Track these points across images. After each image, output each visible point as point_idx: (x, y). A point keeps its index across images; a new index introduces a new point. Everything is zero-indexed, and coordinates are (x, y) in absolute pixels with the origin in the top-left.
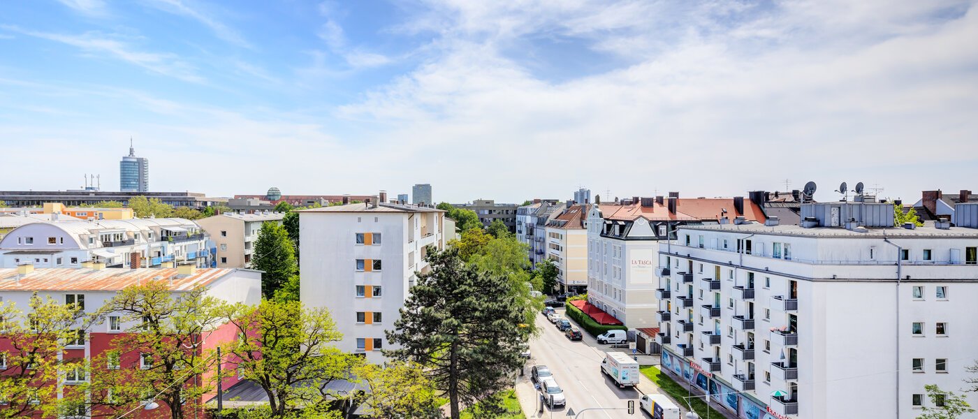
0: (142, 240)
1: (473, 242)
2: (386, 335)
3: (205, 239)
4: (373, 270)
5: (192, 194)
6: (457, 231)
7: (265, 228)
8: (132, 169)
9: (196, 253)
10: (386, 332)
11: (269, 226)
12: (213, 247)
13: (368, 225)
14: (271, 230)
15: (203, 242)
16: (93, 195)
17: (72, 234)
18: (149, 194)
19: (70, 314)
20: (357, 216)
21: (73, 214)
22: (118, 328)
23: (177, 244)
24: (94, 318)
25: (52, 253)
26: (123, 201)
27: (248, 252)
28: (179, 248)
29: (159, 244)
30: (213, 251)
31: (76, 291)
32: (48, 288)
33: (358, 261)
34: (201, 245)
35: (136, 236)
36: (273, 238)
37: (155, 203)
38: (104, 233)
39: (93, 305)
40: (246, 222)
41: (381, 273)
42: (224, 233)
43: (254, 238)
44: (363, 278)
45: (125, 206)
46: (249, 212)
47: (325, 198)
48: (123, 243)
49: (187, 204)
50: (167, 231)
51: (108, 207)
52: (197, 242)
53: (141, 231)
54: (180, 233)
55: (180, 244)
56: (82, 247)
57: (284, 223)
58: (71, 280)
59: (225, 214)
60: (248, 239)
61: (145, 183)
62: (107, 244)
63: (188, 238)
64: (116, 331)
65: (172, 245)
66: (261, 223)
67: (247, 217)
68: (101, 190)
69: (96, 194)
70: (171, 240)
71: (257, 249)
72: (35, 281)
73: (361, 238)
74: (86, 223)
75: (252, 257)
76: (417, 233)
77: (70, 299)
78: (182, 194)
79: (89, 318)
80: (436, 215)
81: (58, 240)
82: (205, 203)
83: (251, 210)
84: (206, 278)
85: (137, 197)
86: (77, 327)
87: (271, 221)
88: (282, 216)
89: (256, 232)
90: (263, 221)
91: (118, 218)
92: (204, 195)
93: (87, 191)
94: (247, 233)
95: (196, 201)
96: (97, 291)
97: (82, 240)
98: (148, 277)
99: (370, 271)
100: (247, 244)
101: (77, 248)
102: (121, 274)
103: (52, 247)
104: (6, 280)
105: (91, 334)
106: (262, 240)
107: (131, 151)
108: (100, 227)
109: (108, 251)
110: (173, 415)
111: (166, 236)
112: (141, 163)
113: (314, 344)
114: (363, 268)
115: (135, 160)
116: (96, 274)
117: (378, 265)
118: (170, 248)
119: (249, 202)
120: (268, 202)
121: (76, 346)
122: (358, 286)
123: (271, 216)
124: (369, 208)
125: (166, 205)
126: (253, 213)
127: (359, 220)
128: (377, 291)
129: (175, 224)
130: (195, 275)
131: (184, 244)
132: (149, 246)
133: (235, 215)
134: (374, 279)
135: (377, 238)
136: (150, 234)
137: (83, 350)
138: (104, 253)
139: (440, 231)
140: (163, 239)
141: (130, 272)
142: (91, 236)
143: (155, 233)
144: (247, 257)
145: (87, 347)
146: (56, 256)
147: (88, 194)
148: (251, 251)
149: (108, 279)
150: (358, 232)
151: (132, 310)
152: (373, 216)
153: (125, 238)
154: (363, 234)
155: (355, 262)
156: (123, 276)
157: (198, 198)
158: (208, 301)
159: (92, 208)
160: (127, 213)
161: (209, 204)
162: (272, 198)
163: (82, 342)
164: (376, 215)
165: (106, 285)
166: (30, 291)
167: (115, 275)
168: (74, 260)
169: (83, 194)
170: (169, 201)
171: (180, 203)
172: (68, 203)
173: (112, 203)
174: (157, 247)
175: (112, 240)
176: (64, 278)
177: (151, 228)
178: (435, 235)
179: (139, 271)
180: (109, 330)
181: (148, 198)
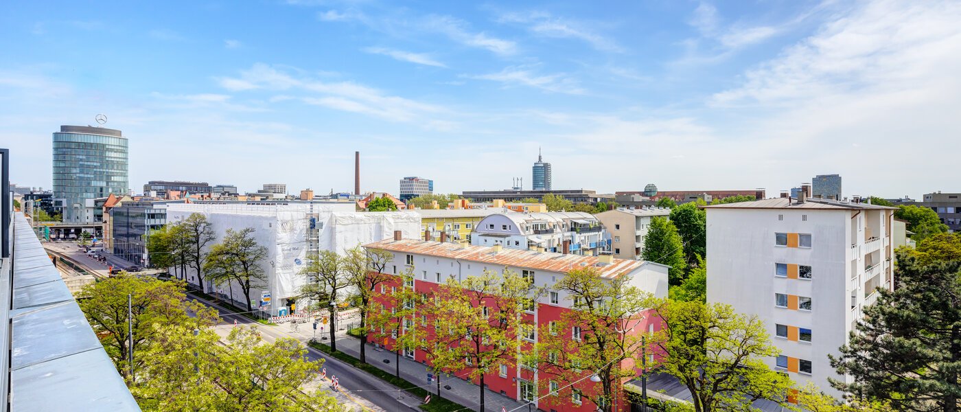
0: (558, 230)
1: (943, 252)
2: (830, 360)
3: (603, 230)
4: (799, 277)
5: (586, 191)
6: (908, 236)
7: (654, 223)
8: (541, 172)
9: (596, 243)
10: (830, 357)
11: (659, 221)
12: (609, 239)
13: (793, 224)
14: (660, 225)
15: (601, 233)
16: (519, 194)
17: (516, 223)
18: (555, 192)
19: (526, 284)
20: (777, 213)
21: (509, 208)
22: (557, 303)
23: (582, 234)
24: (541, 291)
25: (504, 236)
26: (537, 198)
27: (638, 245)
28: (583, 238)
29: (569, 234)
30: (609, 242)
31: (529, 268)
32: (513, 264)
33: (778, 265)
34: (599, 237)
35: (554, 226)
36: (662, 233)
37: (560, 200)
38: (535, 222)
39: (540, 281)
40: (636, 217)
41: (811, 282)
42: (618, 227)
43: (644, 232)
44: (783, 285)
45: (540, 202)
46: (637, 208)
47: (708, 193)
48: (547, 232)
49: (582, 200)
50: (575, 223)
51: (529, 202)
52: (597, 233)
53: (557, 222)
54: (584, 225)
55: (585, 234)
56: (522, 233)
57: (671, 219)
58: (525, 259)
59: (618, 209)
60: (638, 233)
61: (549, 184)
62: (537, 232)
63: (590, 230)
64: (555, 304)
65: (579, 235)
66: (649, 219)
67: (637, 212)
68: (523, 190)
69: (521, 192)
70: (578, 230)
71: (647, 243)
72: (503, 257)
73: (782, 239)
74: (522, 215)
75: (641, 250)
76: (861, 236)
77: (525, 273)
78: (578, 191)
79: (538, 291)
80: (882, 214)
81: (508, 227)
82: (596, 199)
83: (638, 206)
84: (623, 268)
85: (548, 194)
86: (530, 296)
87: (659, 216)
88: (667, 211)
89: (645, 227)
90: (651, 217)
91: (538, 211)
92: (595, 192)
93: (515, 190)
94: (638, 228)
95: (589, 197)
96: (543, 270)
97: (522, 227)
98: (577, 262)
99: (796, 278)
100: (638, 238)
101: (518, 234)
102: (557, 258)
103: (504, 232)
104: (488, 255)
105: (539, 304)
106: (651, 234)
107: (540, 157)
108: (532, 218)
109: (537, 237)
110: (604, 390)
111: (575, 227)
112: (546, 167)
113: (744, 354)
114: (785, 273)
115: (542, 165)
116: (539, 256)
117: (805, 272)
118: (578, 238)
119: (633, 198)
120: (648, 198)
121: (529, 311)
122: (777, 294)
123: (656, 211)
124: (793, 204)
125: (567, 201)
126: (641, 209)
127: (781, 217)
128: (807, 304)
129: (581, 217)
130: (613, 264)
131: (587, 234)
132: (563, 235)
133: (625, 210)
134: (802, 288)
135: (804, 240)
136: (563, 225)
137: (533, 316)
138: (534, 238)
139: (889, 235)
140: (572, 230)
141: (563, 256)
142: (528, 225)
143: (567, 225)
144: (637, 250)
145: (536, 313)
146: (507, 239)
147: (516, 192)
148: (642, 245)
149: (548, 262)
150: (778, 232)
151: (575, 290)
152: (800, 214)
153: (548, 228)
154: (786, 235)
155: (775, 266)
156: (558, 260)
157: (590, 195)
158: (632, 291)
159: (520, 204)
160: (543, 207)
161: (599, 200)
162: (649, 194)
163: (532, 308)
164: (804, 213)
165: (548, 266)
166: (502, 265)
167: (552, 258)
168: (517, 243)
169: (514, 192)
170: (567, 197)
171: (577, 199)
172: (508, 199)
173: (531, 199)
174: (568, 236)
175: (539, 229)
176: (521, 257)
177: (564, 220)
178: (881, 239)
179: (569, 256)
180: (550, 303)
181: (555, 195)
